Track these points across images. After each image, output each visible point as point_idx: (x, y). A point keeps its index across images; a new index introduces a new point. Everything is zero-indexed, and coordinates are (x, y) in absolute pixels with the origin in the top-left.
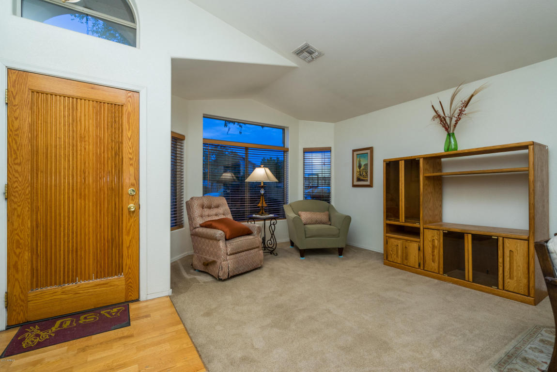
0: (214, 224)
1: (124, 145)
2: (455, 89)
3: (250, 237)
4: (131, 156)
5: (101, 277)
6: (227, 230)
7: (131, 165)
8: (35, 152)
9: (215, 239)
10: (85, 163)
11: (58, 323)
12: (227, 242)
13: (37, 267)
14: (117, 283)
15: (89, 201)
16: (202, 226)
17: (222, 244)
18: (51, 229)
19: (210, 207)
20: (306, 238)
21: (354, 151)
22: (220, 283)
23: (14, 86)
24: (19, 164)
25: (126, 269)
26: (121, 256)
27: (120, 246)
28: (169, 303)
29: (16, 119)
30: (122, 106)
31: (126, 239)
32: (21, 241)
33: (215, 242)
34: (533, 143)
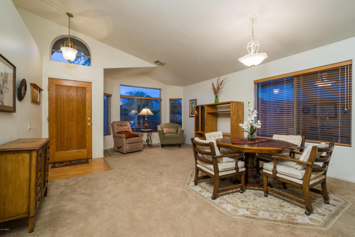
0: (122, 132)
1: (87, 102)
2: (218, 78)
3: (138, 138)
4: (89, 106)
5: (78, 149)
6: (127, 135)
7: (89, 109)
8: (57, 106)
9: (122, 138)
10: (73, 109)
11: (65, 163)
12: (127, 139)
13: (58, 144)
14: (84, 152)
15: (74, 122)
16: (117, 133)
17: (124, 140)
18: (62, 132)
19: (121, 126)
20: (164, 139)
21: (190, 100)
22: (123, 155)
23: (50, 84)
24: (52, 110)
25: (87, 147)
26: (85, 142)
27: (85, 138)
28: (102, 160)
29: (51, 94)
30: (86, 88)
31: (87, 136)
32: (53, 135)
33: (122, 139)
34: (232, 102)
